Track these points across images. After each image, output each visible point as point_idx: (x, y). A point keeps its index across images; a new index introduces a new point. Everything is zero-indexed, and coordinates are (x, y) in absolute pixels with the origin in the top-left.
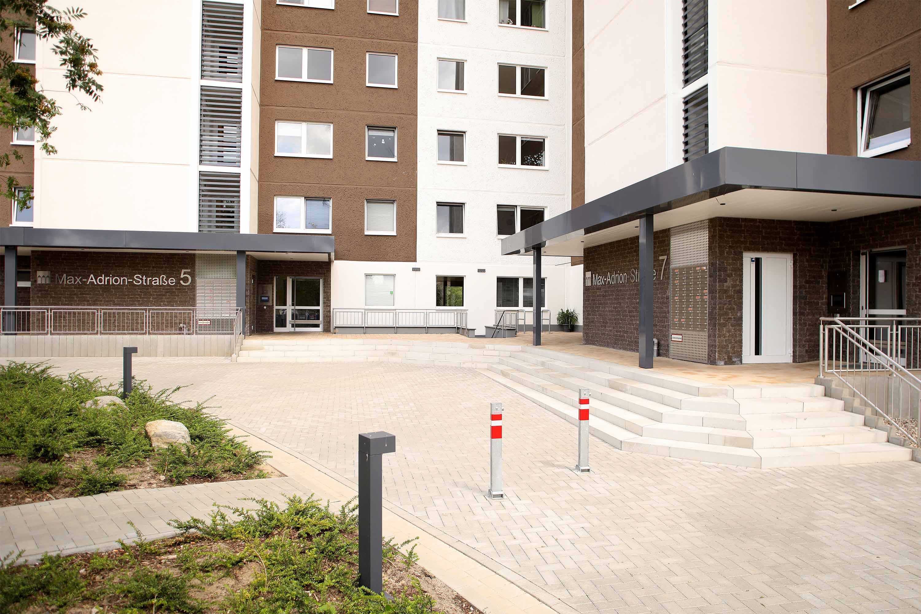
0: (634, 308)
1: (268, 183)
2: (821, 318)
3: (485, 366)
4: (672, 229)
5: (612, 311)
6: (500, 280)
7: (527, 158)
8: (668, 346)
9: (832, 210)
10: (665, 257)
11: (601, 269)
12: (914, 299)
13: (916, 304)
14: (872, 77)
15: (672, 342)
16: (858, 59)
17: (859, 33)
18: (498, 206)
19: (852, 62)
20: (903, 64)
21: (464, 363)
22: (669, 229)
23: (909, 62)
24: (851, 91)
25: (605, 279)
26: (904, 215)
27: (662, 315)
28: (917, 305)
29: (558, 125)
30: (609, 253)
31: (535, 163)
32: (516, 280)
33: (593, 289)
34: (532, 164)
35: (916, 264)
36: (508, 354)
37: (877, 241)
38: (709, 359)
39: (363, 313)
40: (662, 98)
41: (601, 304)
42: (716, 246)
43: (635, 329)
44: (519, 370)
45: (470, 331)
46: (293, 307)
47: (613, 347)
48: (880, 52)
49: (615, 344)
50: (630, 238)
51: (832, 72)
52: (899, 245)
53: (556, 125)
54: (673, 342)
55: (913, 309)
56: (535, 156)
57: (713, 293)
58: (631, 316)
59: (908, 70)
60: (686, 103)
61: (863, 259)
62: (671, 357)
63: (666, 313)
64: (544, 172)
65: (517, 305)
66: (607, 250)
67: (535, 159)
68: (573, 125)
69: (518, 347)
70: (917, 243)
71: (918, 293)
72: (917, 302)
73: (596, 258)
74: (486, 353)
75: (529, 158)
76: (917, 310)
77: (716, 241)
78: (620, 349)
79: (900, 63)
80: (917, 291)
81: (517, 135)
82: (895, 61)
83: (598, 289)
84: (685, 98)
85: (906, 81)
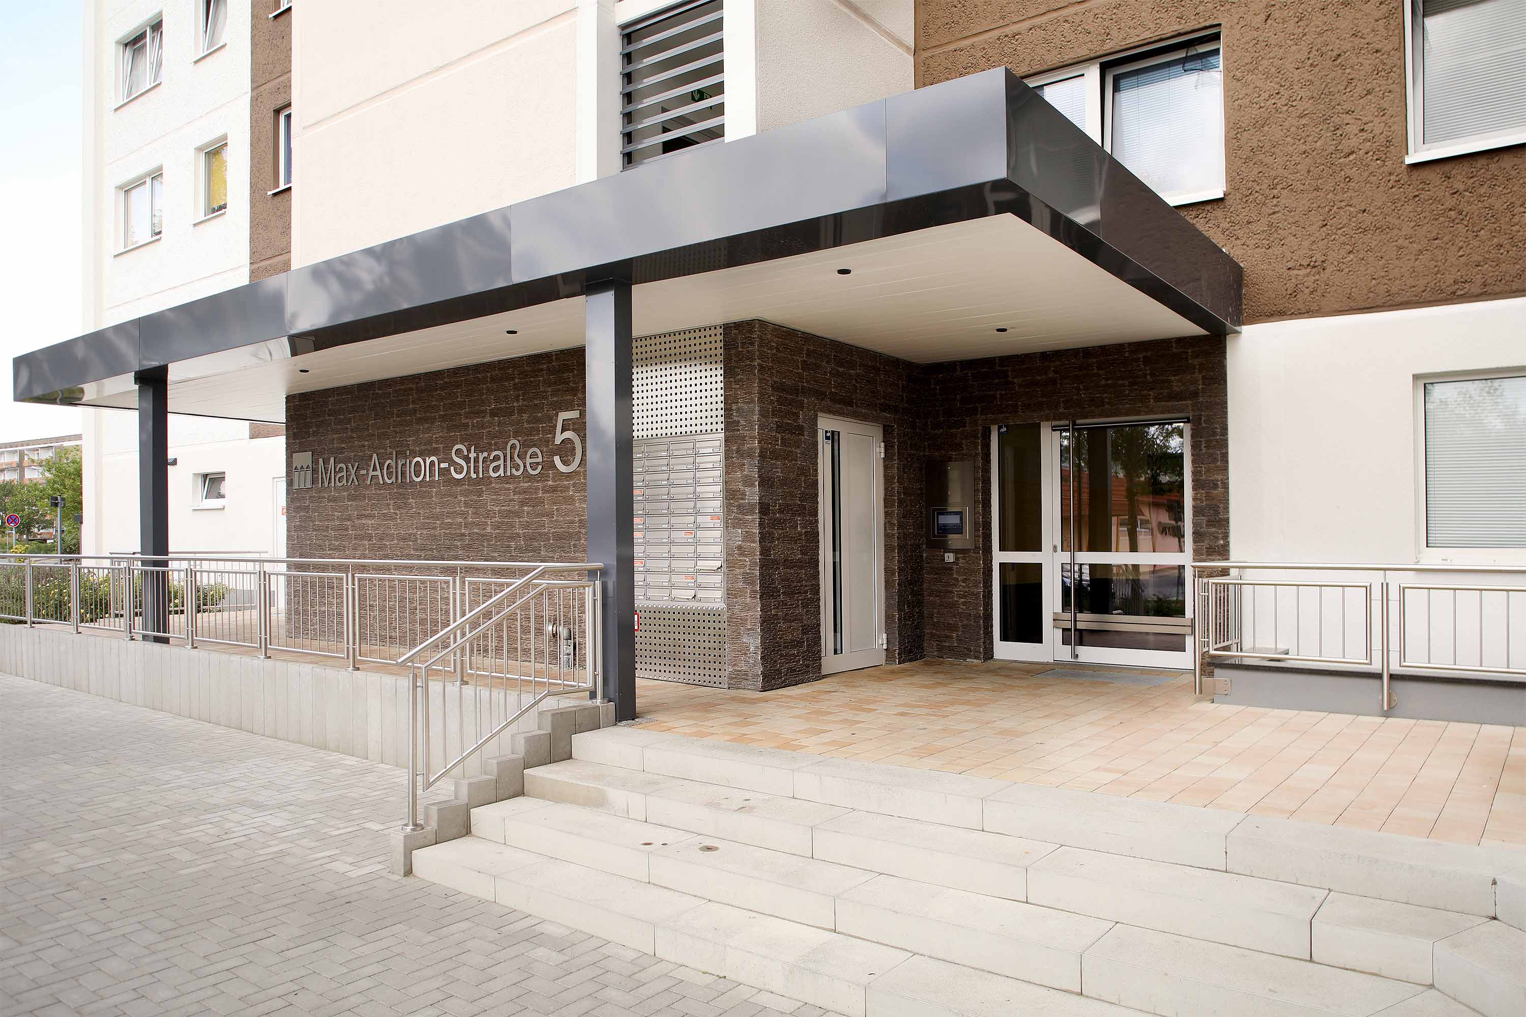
1: (952, 47)
39: (1376, 594)
46: (1066, 557)
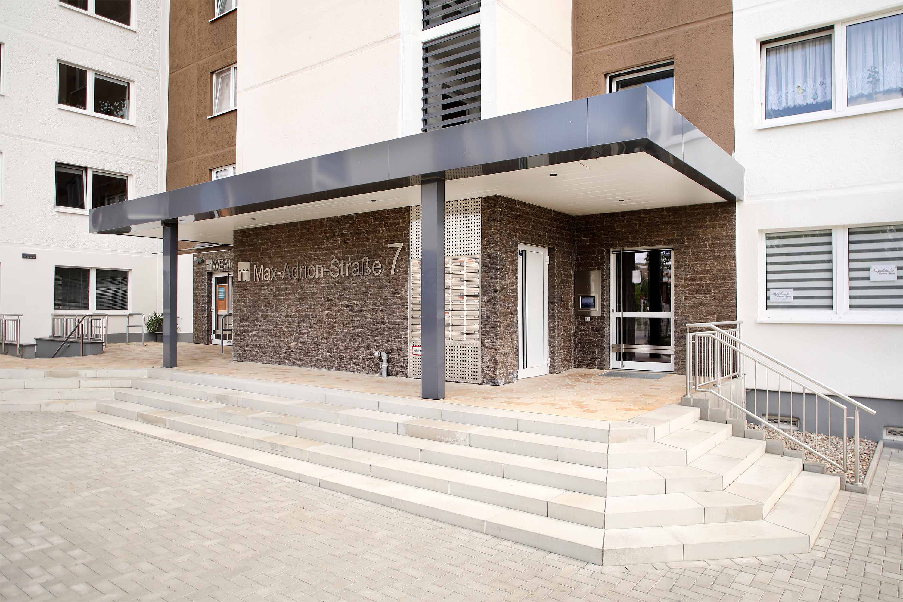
0: (336, 311)
2: (687, 325)
3: (92, 405)
4: (413, 208)
5: (293, 316)
6: (60, 271)
7: (104, 104)
8: (406, 362)
9: (620, 201)
10: (400, 245)
11: (270, 259)
12: (683, 301)
13: (685, 306)
14: (628, 65)
15: (412, 356)
16: (611, 44)
17: (612, 17)
18: (58, 165)
19: (601, 47)
20: (666, 57)
21: (47, 405)
22: (406, 209)
23: (674, 55)
24: (603, 76)
25: (279, 273)
26: (671, 214)
27: (392, 321)
28: (688, 308)
29: (149, 69)
30: (285, 237)
31: (116, 114)
32: (84, 273)
33: (254, 285)
34: (110, 113)
35: (685, 265)
36: (128, 383)
37: (638, 239)
38: (483, 377)
40: (393, 37)
41: (269, 306)
42: (496, 233)
43: (339, 340)
44: (172, 409)
45: (27, 348)
47: (296, 365)
48: (638, 40)
49: (299, 359)
50: (328, 218)
51: (577, 53)
52: (664, 244)
53: (147, 69)
54: (415, 356)
55: (682, 312)
56: (116, 104)
57: (491, 292)
58: (329, 322)
59: (672, 63)
60: (426, 50)
61: (613, 258)
62: (410, 376)
63: (401, 318)
64: (129, 127)
65: (87, 307)
66: (283, 233)
67: (116, 107)
68: (170, 74)
69: (141, 372)
70: (686, 244)
71: (688, 295)
72: (687, 305)
73: (259, 243)
74: (84, 383)
75: (106, 104)
76: (687, 313)
77: (496, 226)
78: (310, 366)
79: (662, 55)
80: (686, 293)
81: (89, 69)
82: (657, 52)
83: (264, 285)
84: (424, 43)
85: (669, 74)
